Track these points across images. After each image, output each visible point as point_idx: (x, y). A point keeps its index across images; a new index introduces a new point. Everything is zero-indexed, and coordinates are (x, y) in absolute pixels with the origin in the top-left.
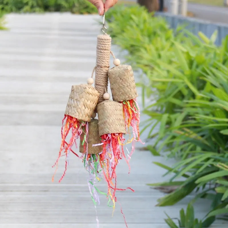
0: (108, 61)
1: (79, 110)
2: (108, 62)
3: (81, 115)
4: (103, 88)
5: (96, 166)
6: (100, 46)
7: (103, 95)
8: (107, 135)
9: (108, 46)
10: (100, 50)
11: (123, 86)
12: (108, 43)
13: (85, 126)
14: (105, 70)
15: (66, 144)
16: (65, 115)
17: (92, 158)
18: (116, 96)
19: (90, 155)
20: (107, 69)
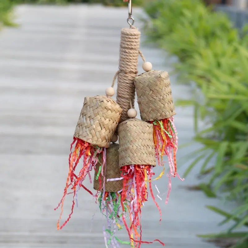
0: (135, 64)
1: (93, 131)
2: (135, 66)
3: (95, 138)
4: (128, 101)
5: (115, 209)
6: (124, 44)
7: (128, 111)
8: (128, 167)
9: (135, 43)
10: (124, 50)
11: (154, 100)
12: (136, 40)
13: (102, 153)
14: (130, 76)
15: (74, 178)
16: (75, 138)
17: (111, 198)
18: (144, 113)
19: (108, 192)
20: (133, 75)
